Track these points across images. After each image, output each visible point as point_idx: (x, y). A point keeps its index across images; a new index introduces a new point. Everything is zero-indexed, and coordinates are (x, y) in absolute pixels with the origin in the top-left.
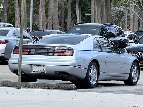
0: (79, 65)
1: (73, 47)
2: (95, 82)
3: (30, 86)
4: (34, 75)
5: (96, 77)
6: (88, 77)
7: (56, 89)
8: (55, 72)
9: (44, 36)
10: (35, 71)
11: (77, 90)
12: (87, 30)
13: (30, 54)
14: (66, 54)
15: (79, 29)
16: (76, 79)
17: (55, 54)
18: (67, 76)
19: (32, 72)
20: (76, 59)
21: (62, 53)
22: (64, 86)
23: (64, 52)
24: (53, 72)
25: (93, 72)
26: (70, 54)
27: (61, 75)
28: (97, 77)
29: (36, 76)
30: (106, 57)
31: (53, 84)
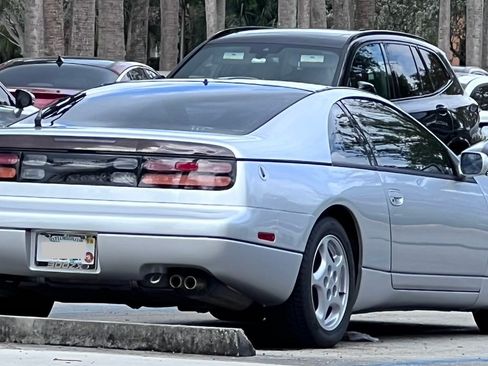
0: (262, 236)
1: (235, 144)
2: (337, 316)
3: (24, 337)
4: (42, 280)
5: (341, 294)
6: (304, 293)
7: (149, 349)
8: (148, 266)
9: (88, 92)
10: (45, 264)
11: (254, 354)
12: (276, 60)
13: (23, 176)
14: (201, 179)
15: (240, 56)
16: (246, 303)
17: (147, 180)
18: (202, 285)
19: (33, 268)
20: (250, 201)
21: (179, 171)
22: (188, 338)
23: (185, 170)
24: (137, 270)
25: (329, 268)
26: (219, 181)
27: (176, 282)
28: (346, 290)
29: (52, 285)
30: (392, 194)
31: (135, 326)
